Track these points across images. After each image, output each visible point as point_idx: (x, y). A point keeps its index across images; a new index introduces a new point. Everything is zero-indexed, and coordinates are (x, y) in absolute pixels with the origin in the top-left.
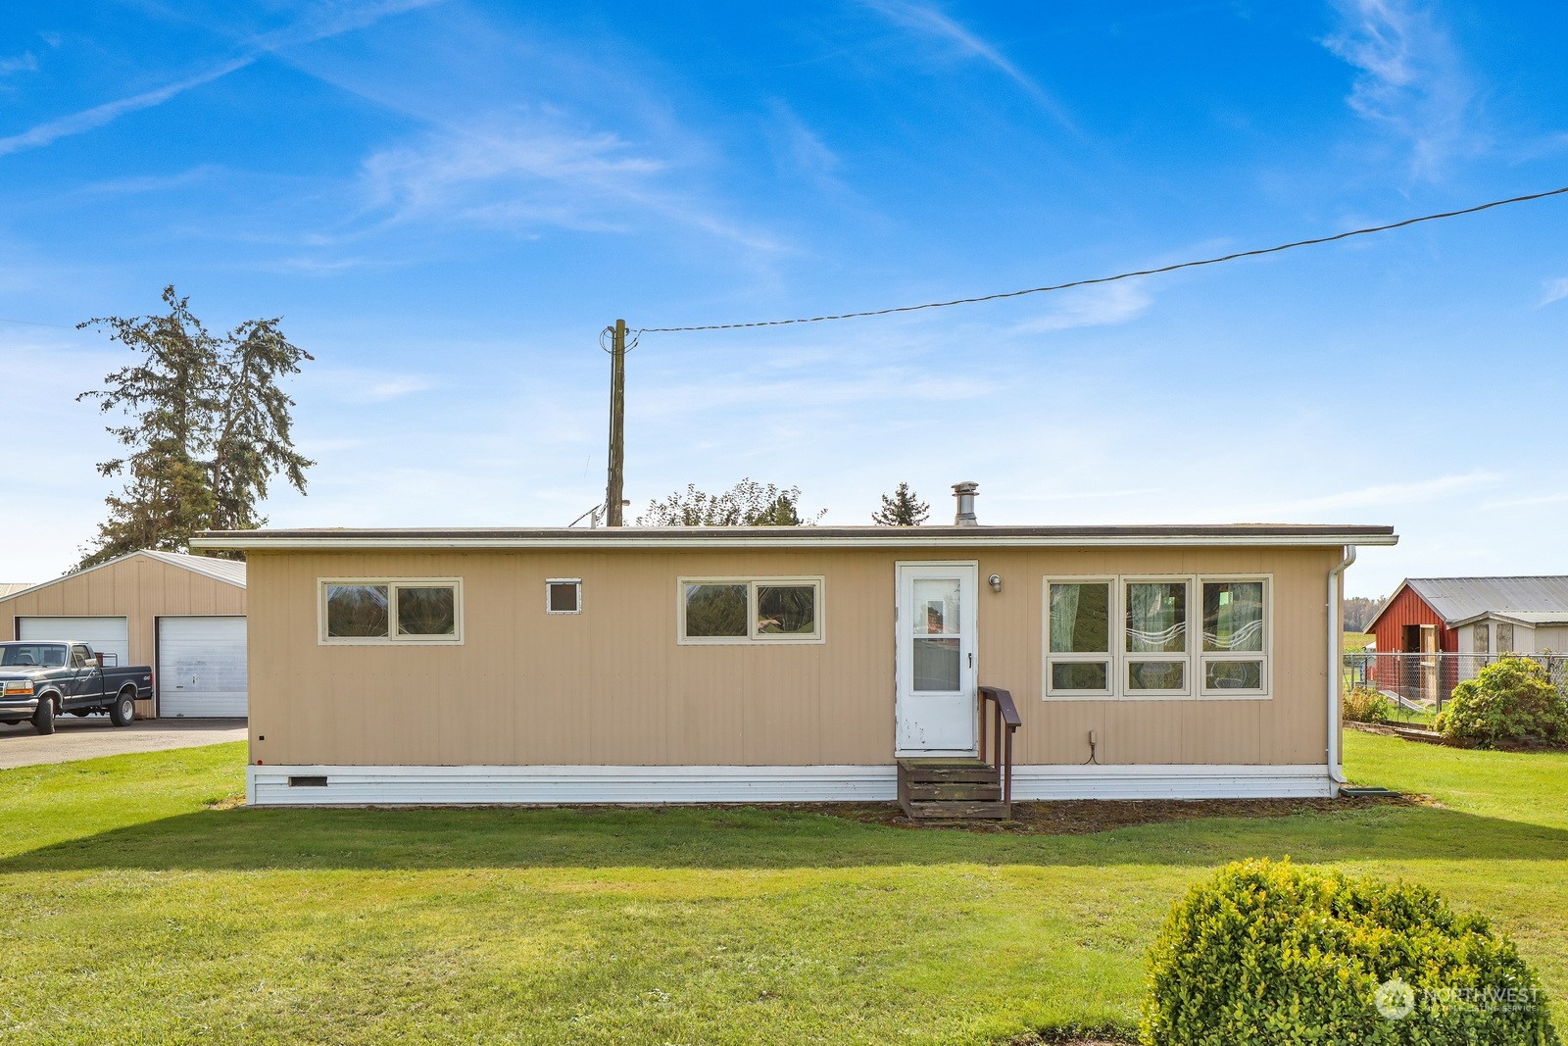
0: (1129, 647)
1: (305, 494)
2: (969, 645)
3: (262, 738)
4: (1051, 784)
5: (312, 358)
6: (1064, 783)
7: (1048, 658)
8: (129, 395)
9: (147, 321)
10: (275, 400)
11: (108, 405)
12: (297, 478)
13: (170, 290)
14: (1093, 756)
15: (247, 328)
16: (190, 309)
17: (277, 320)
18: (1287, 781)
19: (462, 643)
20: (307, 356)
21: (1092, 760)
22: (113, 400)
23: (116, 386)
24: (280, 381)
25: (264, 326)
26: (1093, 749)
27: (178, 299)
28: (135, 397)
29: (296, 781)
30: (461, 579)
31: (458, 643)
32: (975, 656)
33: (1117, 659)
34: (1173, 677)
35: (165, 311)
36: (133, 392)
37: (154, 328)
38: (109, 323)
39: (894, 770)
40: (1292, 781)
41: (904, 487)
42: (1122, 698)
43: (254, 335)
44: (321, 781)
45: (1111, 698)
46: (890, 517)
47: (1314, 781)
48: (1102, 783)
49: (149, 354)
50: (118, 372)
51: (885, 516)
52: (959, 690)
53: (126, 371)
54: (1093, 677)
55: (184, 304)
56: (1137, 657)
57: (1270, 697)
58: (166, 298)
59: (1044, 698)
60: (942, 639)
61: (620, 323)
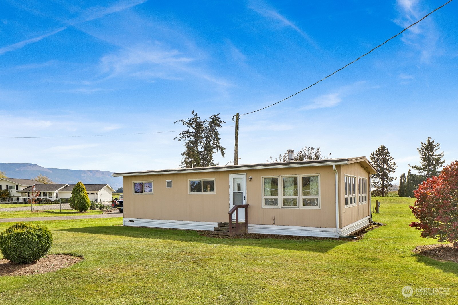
0: (284, 195)
1: (224, 157)
2: (245, 194)
3: (125, 213)
4: (264, 229)
5: (225, 123)
6: (267, 230)
7: (263, 197)
8: (184, 137)
9: (191, 119)
10: (216, 134)
11: (180, 140)
12: (223, 153)
13: (193, 112)
14: (274, 223)
15: (212, 117)
16: (198, 115)
17: (218, 114)
18: (326, 232)
20: (224, 122)
21: (274, 224)
22: (181, 139)
23: (182, 135)
24: (218, 129)
25: (215, 116)
26: (274, 221)
27: (195, 114)
28: (186, 137)
29: (130, 221)
30: (153, 181)
32: (246, 197)
33: (280, 198)
34: (294, 202)
35: (193, 116)
36: (185, 136)
37: (192, 120)
38: (181, 121)
40: (327, 233)
41: (430, 138)
42: (281, 208)
43: (213, 119)
44: (133, 221)
45: (278, 208)
46: (424, 149)
47: (333, 233)
48: (277, 230)
49: (189, 127)
50: (182, 132)
51: (422, 149)
53: (183, 132)
54: (275, 202)
55: (196, 115)
56: (286, 197)
57: (320, 208)
58: (193, 114)
59: (262, 208)
60: (240, 193)
61: (238, 114)
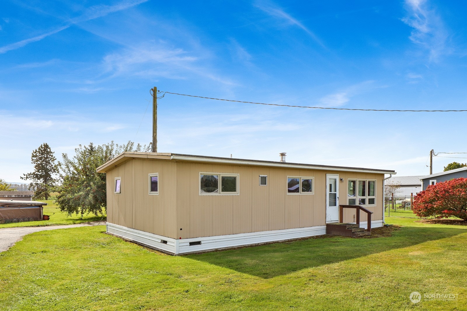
2: (338, 195)
3: (181, 229)
7: (348, 198)
19: (239, 194)
29: (191, 244)
30: (239, 174)
31: (238, 195)
32: (338, 198)
33: (357, 198)
39: (325, 227)
41: (91, 144)
44: (199, 243)
47: (381, 223)
52: (336, 206)
56: (360, 197)
57: (376, 206)
60: (333, 193)
